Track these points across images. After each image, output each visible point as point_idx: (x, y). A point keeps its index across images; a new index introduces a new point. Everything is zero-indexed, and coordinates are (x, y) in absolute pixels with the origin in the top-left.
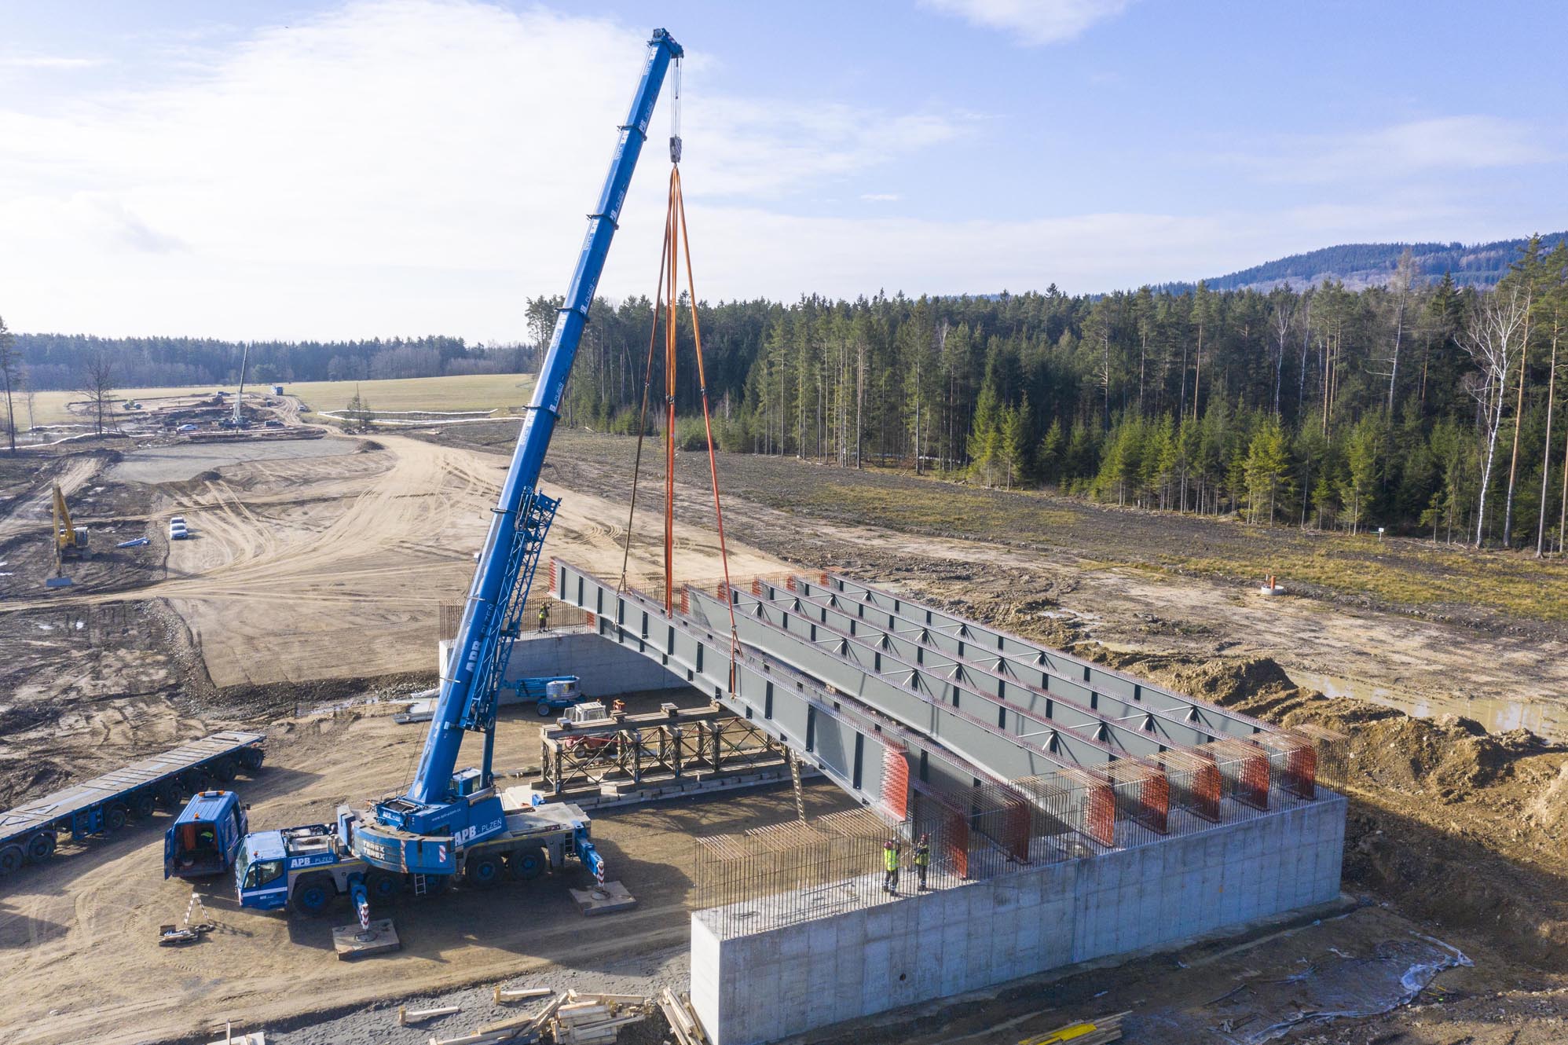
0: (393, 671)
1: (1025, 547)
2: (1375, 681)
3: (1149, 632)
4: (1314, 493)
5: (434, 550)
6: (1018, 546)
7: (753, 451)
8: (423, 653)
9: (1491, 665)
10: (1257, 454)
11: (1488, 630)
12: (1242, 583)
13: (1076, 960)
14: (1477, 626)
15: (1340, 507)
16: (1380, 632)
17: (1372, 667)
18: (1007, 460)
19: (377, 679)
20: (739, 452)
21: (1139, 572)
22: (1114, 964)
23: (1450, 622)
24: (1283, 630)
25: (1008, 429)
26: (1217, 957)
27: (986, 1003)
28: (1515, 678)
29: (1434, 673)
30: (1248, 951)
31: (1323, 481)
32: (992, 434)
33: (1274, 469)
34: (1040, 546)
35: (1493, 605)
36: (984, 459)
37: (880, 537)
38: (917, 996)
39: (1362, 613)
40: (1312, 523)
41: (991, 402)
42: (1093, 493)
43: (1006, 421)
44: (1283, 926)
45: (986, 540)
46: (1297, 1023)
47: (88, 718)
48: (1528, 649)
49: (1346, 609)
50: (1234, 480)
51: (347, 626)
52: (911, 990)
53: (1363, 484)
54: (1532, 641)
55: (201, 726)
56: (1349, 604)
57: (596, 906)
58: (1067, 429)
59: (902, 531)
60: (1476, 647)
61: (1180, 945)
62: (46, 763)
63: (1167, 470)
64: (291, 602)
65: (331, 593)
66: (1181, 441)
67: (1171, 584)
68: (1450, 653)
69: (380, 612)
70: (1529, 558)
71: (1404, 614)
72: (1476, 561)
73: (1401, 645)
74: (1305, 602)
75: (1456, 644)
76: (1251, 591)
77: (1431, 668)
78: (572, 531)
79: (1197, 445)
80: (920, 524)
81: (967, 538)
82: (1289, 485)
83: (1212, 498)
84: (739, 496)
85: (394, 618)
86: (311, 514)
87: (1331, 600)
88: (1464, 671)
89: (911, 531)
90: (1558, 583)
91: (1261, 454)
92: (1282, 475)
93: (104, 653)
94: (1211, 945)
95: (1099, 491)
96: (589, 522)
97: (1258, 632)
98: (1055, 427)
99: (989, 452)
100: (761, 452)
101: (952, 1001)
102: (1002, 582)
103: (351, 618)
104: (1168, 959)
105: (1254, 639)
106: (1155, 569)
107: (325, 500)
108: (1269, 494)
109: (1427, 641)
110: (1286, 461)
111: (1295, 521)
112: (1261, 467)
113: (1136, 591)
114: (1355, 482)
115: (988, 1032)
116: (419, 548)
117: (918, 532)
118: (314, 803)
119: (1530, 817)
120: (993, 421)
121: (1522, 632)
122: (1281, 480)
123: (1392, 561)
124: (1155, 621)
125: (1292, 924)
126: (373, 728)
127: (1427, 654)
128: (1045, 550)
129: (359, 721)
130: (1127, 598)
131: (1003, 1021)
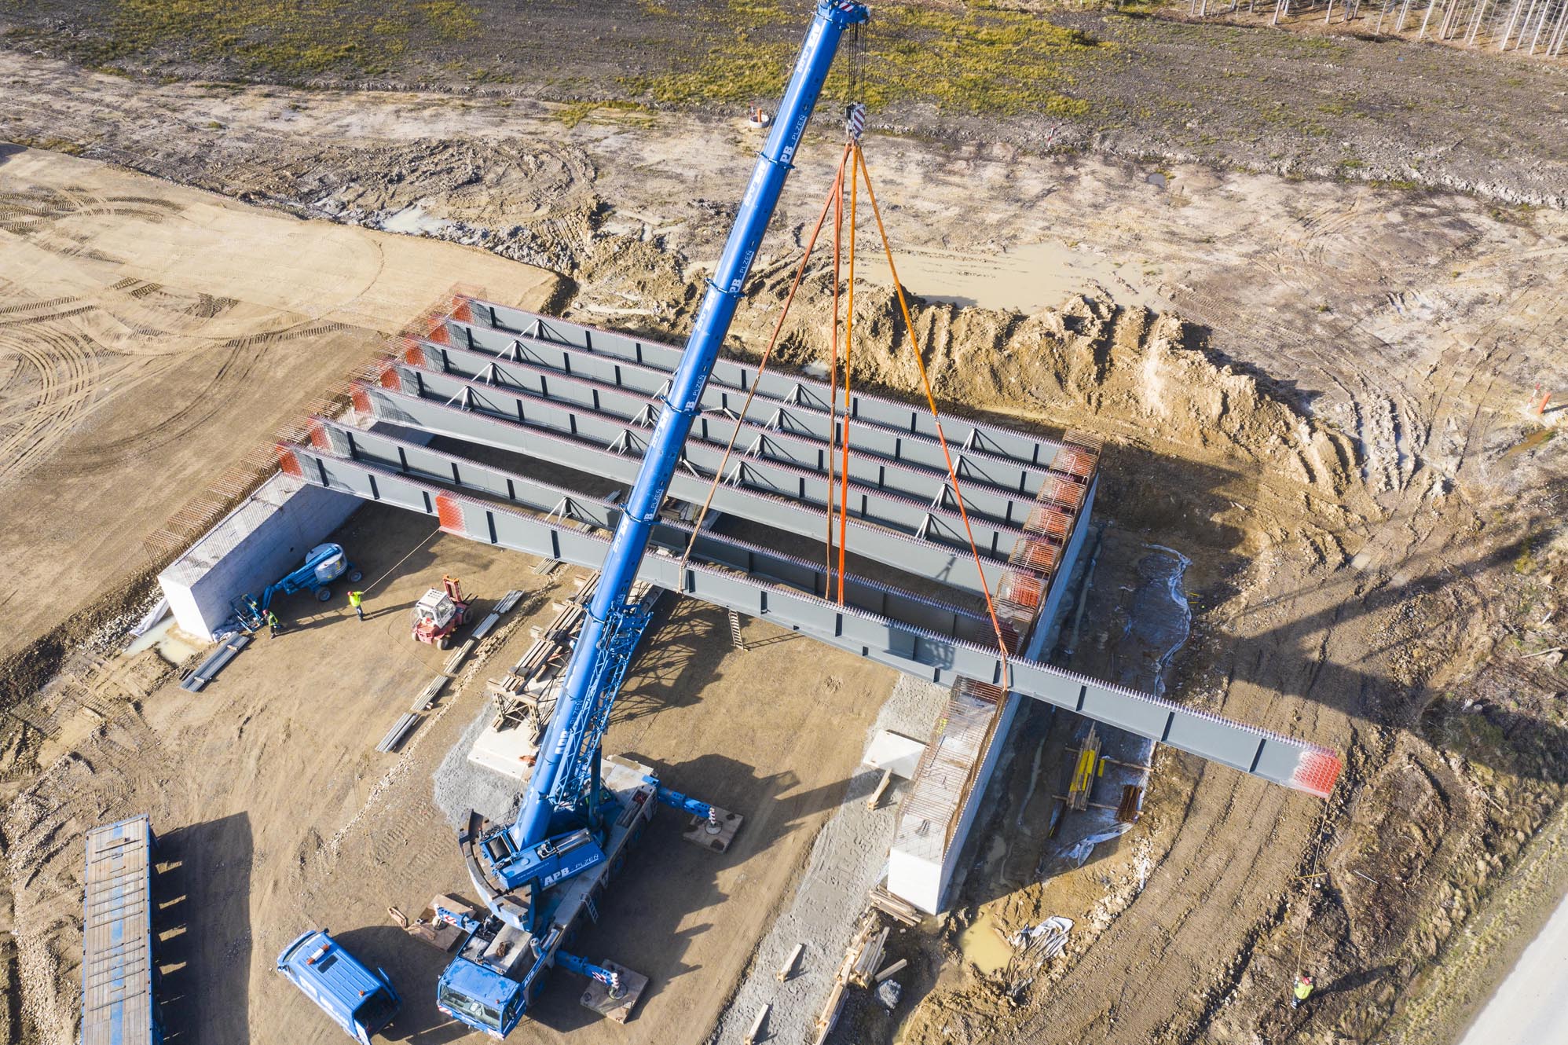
2: (932, 249)
6: (465, 93)
8: (55, 559)
9: (983, 194)
11: (948, 139)
12: (723, 112)
14: (938, 136)
16: (882, 167)
17: (916, 228)
21: (621, 115)
23: (916, 136)
26: (1076, 632)
27: (1014, 761)
28: (1011, 210)
29: (959, 221)
30: (1085, 616)
34: (487, 89)
37: (296, 109)
44: (1081, 583)
48: (989, 160)
49: (829, 133)
54: (983, 148)
56: (828, 126)
60: (957, 169)
61: (1055, 633)
67: (668, 133)
68: (945, 183)
71: (877, 131)
73: (909, 183)
75: (940, 167)
76: (740, 124)
77: (952, 214)
80: (314, 67)
88: (974, 210)
89: (320, 88)
94: (1066, 623)
101: (999, 774)
106: (634, 107)
109: (921, 170)
113: (649, 156)
115: (1033, 786)
119: (1151, 411)
125: (1085, 574)
126: (180, 713)
127: (932, 190)
128: (498, 94)
129: (147, 706)
130: (653, 172)
131: (1031, 770)
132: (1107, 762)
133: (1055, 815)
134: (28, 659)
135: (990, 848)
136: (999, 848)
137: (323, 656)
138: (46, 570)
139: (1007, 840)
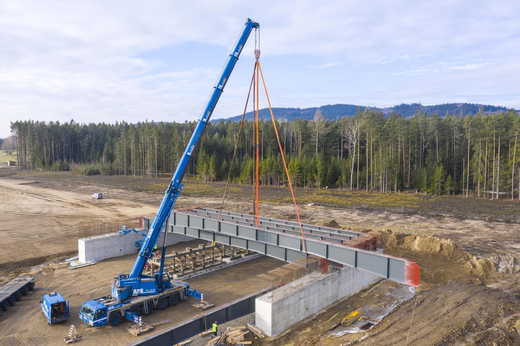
0: (52, 253)
1: (232, 198)
2: (353, 224)
3: (289, 218)
4: (307, 178)
5: (22, 213)
6: (230, 198)
7: (114, 174)
8: (58, 247)
9: (376, 218)
10: (291, 167)
11: (369, 210)
12: (301, 203)
13: (338, 299)
14: (366, 209)
15: (315, 181)
16: (345, 213)
17: (350, 221)
18: (211, 173)
20: (109, 175)
21: (271, 203)
22: (347, 299)
23: (359, 209)
24: (322, 214)
25: (211, 163)
26: (367, 293)
27: (324, 313)
28: (384, 221)
29: (365, 221)
30: (372, 291)
31: (309, 174)
32: (205, 165)
33: (296, 171)
34: (237, 198)
35: (368, 204)
36: (203, 173)
37: (184, 198)
38: (310, 314)
39: (337, 208)
40: (307, 186)
41: (204, 155)
42: (240, 181)
43: (210, 161)
44: (375, 284)
45: (218, 197)
46: (396, 303)
48: (381, 214)
49: (332, 208)
50: (284, 175)
52: (308, 313)
53: (321, 175)
54: (380, 212)
56: (332, 207)
57: (204, 307)
58: (228, 162)
59: (189, 196)
60: (370, 214)
61: (357, 291)
63: (264, 173)
66: (268, 165)
67: (283, 205)
69: (24, 235)
70: (366, 192)
71: (347, 208)
72: (353, 193)
73: (353, 215)
74: (321, 207)
75: (365, 214)
76: (305, 205)
77: (364, 220)
78: (74, 204)
79: (272, 165)
80: (194, 194)
81: (212, 197)
82: (300, 176)
83: (277, 181)
84: (123, 189)
85: (32, 237)
87: (327, 206)
88: (372, 220)
89: (192, 196)
90: (377, 197)
91: (292, 167)
92: (298, 173)
94: (364, 291)
95: (242, 181)
96: (77, 200)
97: (316, 216)
98: (225, 162)
99: (205, 171)
100: (117, 174)
101: (317, 314)
102: (234, 208)
103: (14, 238)
104: (357, 295)
105: (317, 217)
106: (276, 202)
108: (295, 179)
109: (358, 214)
110: (299, 169)
111: (302, 186)
112: (292, 171)
113: (275, 208)
114: (318, 173)
115: (330, 319)
116: (15, 213)
117: (195, 196)
118: (70, 296)
119: (415, 250)
120: (205, 160)
121: (378, 210)
122: (298, 174)
123: (334, 195)
124: (288, 215)
125: (377, 283)
126: (63, 272)
127: (360, 217)
128: (239, 199)
129: (56, 270)
130: (274, 210)
131: (332, 316)
132: (363, 318)
133: (335, 325)
134: (35, 259)
135: (305, 330)
136: (309, 330)
137: (113, 268)
138: (54, 248)
139: (312, 329)
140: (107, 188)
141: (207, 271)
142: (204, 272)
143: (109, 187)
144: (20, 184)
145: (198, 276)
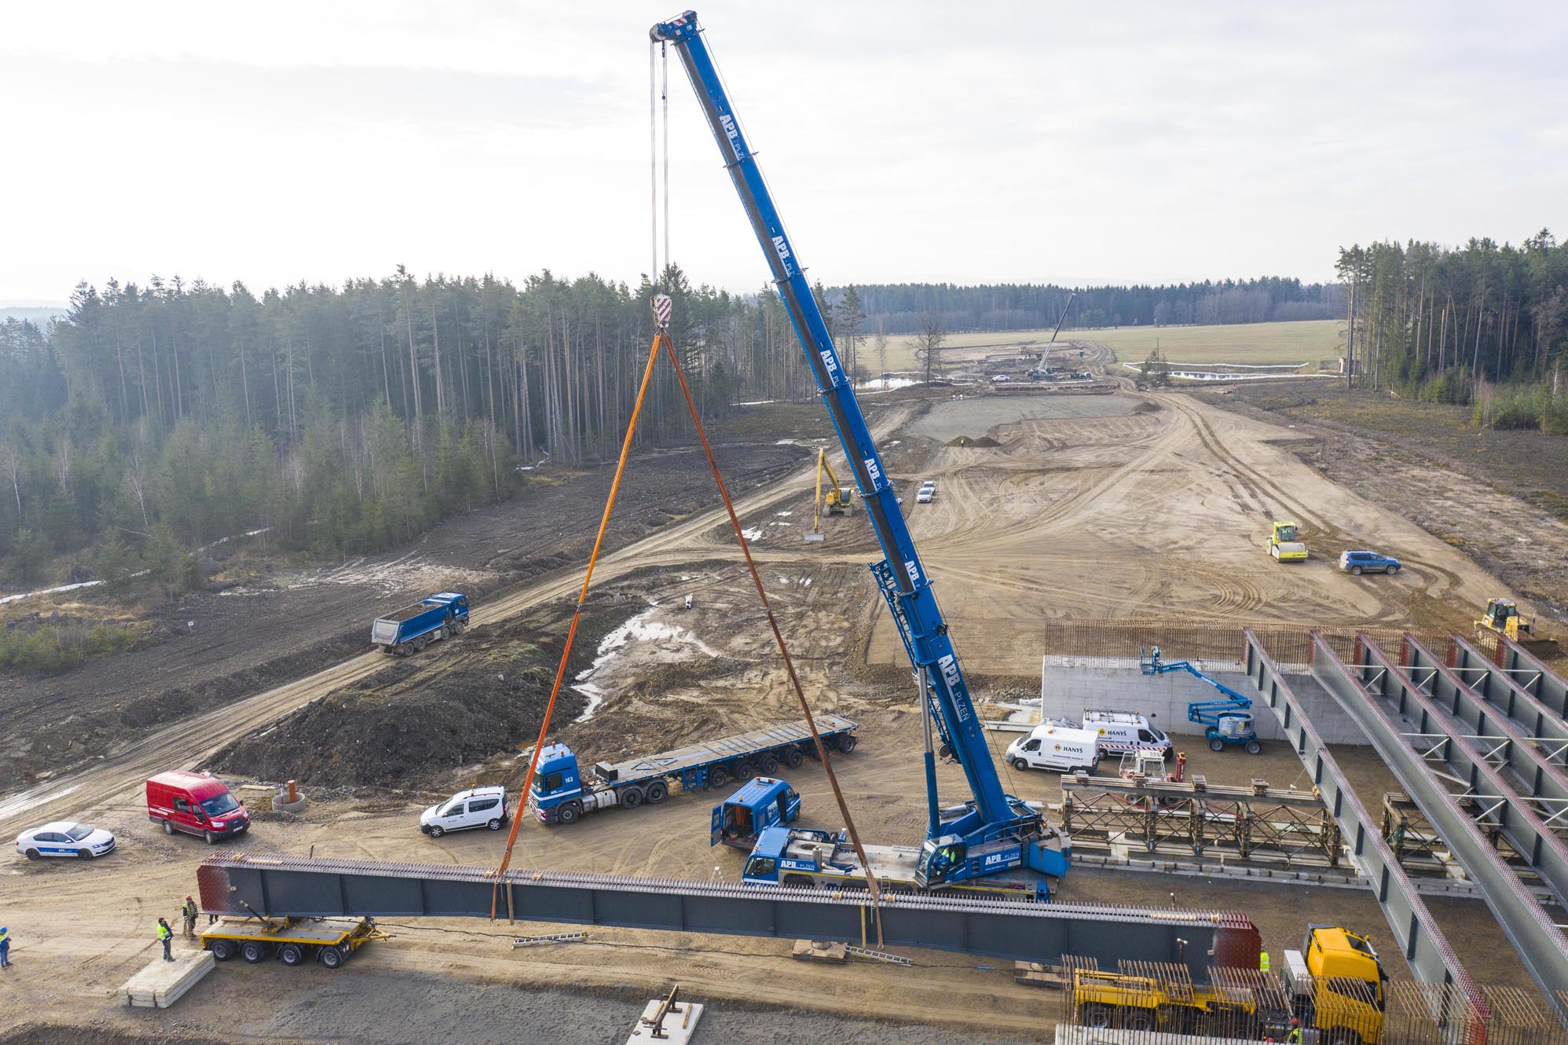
0: (1014, 673)
19: (997, 678)
20: (1564, 435)
47: (766, 674)
51: (1005, 615)
55: (835, 700)
62: (712, 712)
64: (973, 582)
65: (1015, 577)
69: (1042, 604)
85: (1050, 613)
86: (1046, 485)
93: (810, 613)
103: (1013, 608)
107: (1068, 470)
118: (869, 797)
140: (1481, 487)
141: (1249, 874)
142: (1239, 872)
143: (1489, 485)
144: (1267, 442)
145: (1206, 879)
